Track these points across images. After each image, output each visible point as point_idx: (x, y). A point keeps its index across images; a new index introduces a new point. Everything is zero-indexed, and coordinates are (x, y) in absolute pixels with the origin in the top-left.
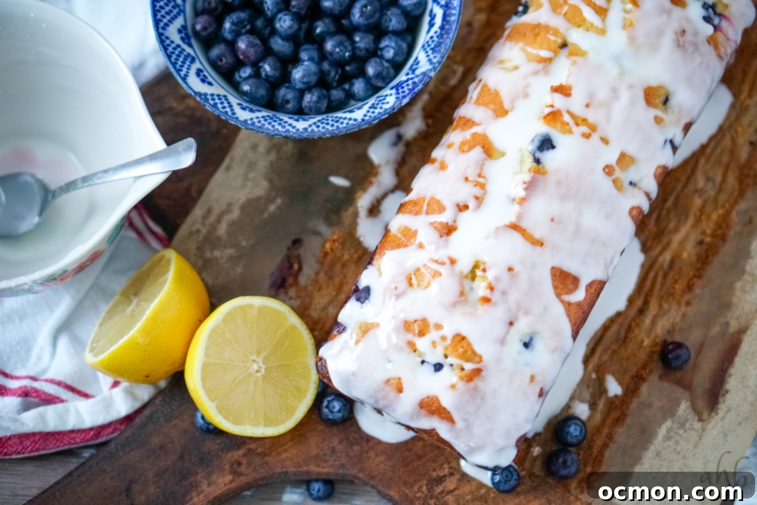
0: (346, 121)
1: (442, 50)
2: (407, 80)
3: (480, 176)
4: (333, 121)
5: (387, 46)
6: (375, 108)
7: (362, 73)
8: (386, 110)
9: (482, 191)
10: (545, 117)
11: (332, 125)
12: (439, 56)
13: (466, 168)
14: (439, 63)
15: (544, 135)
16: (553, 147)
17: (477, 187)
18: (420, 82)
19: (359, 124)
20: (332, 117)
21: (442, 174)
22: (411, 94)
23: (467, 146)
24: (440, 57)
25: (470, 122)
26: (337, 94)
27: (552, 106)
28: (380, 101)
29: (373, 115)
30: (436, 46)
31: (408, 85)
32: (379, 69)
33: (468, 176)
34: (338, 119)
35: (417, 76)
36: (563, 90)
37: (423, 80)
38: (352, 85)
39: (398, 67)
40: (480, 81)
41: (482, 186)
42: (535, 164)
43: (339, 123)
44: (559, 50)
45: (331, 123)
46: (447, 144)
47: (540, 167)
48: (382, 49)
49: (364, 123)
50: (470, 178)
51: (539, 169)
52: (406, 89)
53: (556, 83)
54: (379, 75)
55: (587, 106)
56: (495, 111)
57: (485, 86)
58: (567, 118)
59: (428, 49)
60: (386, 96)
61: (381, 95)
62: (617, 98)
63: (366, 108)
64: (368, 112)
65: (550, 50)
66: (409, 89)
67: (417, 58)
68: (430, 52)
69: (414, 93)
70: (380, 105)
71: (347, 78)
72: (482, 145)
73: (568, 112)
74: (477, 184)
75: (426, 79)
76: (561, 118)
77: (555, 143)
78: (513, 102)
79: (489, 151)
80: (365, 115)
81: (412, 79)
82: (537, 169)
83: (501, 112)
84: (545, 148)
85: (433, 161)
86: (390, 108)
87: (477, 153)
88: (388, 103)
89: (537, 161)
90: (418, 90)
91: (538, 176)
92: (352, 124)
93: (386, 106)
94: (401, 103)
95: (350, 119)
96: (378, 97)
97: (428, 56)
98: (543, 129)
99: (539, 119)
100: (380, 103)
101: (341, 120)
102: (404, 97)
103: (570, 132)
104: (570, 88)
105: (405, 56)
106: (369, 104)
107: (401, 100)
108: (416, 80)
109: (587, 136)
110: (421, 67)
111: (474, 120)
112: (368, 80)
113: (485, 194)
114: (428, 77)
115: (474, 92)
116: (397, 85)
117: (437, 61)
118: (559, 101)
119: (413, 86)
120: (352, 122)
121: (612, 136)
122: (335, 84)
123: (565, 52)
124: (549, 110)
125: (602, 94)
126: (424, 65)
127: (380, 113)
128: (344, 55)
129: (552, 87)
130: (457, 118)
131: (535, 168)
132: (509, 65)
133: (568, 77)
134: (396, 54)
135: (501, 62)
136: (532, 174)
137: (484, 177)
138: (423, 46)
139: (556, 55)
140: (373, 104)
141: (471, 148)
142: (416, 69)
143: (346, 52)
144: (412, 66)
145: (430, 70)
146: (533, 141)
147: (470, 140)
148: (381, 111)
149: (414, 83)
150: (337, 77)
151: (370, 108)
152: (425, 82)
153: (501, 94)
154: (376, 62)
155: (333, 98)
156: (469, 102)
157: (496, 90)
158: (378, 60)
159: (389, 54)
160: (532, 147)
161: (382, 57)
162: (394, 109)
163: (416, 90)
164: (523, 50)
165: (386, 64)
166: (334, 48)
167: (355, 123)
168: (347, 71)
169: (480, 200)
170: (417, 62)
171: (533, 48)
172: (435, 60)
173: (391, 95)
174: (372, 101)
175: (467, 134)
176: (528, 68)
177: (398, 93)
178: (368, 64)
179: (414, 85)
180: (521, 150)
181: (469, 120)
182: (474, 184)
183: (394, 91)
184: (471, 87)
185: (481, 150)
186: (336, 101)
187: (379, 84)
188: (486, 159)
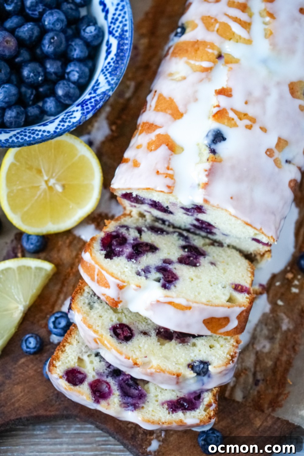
0: (40, 133)
1: (118, 74)
2: (90, 99)
3: (168, 168)
4: (29, 133)
5: (73, 71)
6: (65, 122)
7: (53, 93)
8: (74, 123)
9: (173, 181)
10: (214, 116)
11: (29, 137)
12: (115, 78)
13: (156, 164)
14: (116, 84)
15: (215, 130)
16: (224, 139)
17: (167, 177)
18: (101, 100)
19: (52, 135)
20: (29, 130)
21: (136, 171)
22: (94, 110)
23: (154, 146)
24: (117, 79)
25: (153, 126)
26: (33, 111)
27: (218, 106)
28: (69, 116)
29: (63, 128)
30: (112, 71)
31: (91, 103)
32: (67, 89)
33: (159, 170)
34: (34, 131)
35: (98, 95)
36: (224, 92)
37: (103, 98)
38: (45, 102)
39: (82, 87)
40: (156, 92)
41: (171, 177)
42: (211, 155)
43: (35, 134)
44: (217, 60)
45: (28, 135)
46: (136, 145)
47: (217, 156)
48: (68, 73)
49: (56, 134)
50: (160, 171)
51: (216, 158)
52: (89, 106)
53: (219, 87)
54: (67, 95)
55: (246, 103)
56: (172, 115)
57: (161, 95)
58: (231, 114)
59: (106, 73)
60: (74, 111)
61: (69, 111)
62: (268, 94)
63: (57, 122)
64: (59, 125)
65: (210, 61)
66: (92, 106)
67: (97, 80)
68: (108, 75)
69: (97, 109)
70: (69, 120)
71: (40, 97)
72: (167, 144)
73: (232, 109)
74: (167, 176)
75: (106, 98)
76: (227, 115)
77: (225, 136)
78: (186, 106)
79: (173, 148)
80: (57, 128)
81: (94, 97)
82: (214, 158)
83: (177, 115)
84: (218, 141)
85: (127, 161)
86: (77, 122)
87: (163, 150)
88: (75, 117)
89: (213, 152)
90: (99, 106)
91: (215, 163)
92: (46, 135)
93: (74, 120)
94: (86, 118)
95: (44, 131)
96: (66, 113)
97: (106, 78)
98: (214, 125)
99: (209, 118)
100: (69, 117)
101: (37, 132)
102: (88, 113)
103: (236, 125)
104: (231, 90)
105: (87, 79)
106: (60, 119)
107: (86, 115)
108: (98, 98)
109: (249, 127)
110: (101, 87)
111: (156, 124)
112: (58, 99)
113: (174, 183)
114: (107, 96)
115: (152, 101)
116: (82, 102)
117: (114, 82)
118: (223, 101)
119: (95, 104)
120: (45, 134)
121: (268, 125)
122: (31, 103)
123: (222, 61)
124: (216, 110)
125: (257, 93)
126: (104, 86)
127: (68, 126)
128: (38, 79)
129: (216, 91)
130: (141, 124)
131: (212, 158)
132: (177, 76)
133: (227, 81)
134: (80, 77)
135: (171, 75)
136: (211, 163)
137: (171, 169)
138: (102, 70)
139: (215, 65)
140: (63, 119)
141: (157, 147)
142: (97, 89)
143: (39, 77)
144: (94, 87)
145: (109, 90)
146: (207, 136)
147: (155, 140)
148: (70, 124)
149: (96, 101)
150: (32, 96)
151: (60, 122)
152: (105, 100)
153: (175, 100)
154: (64, 84)
155: (29, 114)
156: (149, 110)
157: (170, 98)
158: (65, 82)
159: (75, 76)
160: (207, 141)
161: (69, 80)
162: (80, 123)
163: (98, 107)
164: (187, 63)
165: (72, 85)
166: (29, 73)
167: (48, 134)
168: (40, 92)
169: (172, 188)
170: (97, 83)
171: (196, 60)
172: (112, 82)
173: (77, 111)
174: (61, 116)
175: (152, 136)
176: (194, 77)
177: (83, 109)
178: (57, 85)
179: (96, 102)
180: (198, 145)
181: (152, 124)
182: (165, 176)
183: (79, 108)
184: (149, 98)
185: (167, 147)
186: (32, 116)
187: (67, 102)
188: (172, 155)
